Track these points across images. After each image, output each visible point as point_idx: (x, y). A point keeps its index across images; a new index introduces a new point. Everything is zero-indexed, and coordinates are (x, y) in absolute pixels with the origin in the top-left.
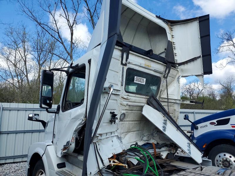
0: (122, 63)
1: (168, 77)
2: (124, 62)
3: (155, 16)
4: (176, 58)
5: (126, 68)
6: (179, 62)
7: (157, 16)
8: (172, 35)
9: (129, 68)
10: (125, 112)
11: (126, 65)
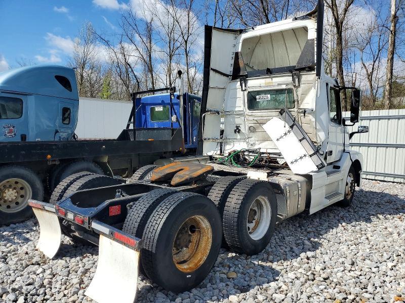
0: (242, 90)
1: (301, 85)
9: (249, 92)
10: (252, 125)
11: (245, 90)
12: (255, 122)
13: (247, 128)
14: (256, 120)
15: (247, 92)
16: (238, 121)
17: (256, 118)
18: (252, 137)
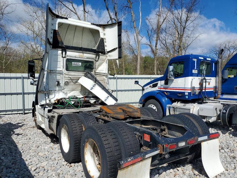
0: (62, 57)
1: (99, 61)
2: (64, 56)
3: (90, 23)
4: (106, 48)
5: (65, 59)
6: (108, 50)
7: (92, 24)
8: (104, 34)
9: (67, 59)
10: (67, 81)
11: (65, 57)
12: (69, 78)
13: (63, 83)
14: (70, 78)
15: (66, 58)
16: (59, 77)
17: (70, 76)
18: (65, 89)
